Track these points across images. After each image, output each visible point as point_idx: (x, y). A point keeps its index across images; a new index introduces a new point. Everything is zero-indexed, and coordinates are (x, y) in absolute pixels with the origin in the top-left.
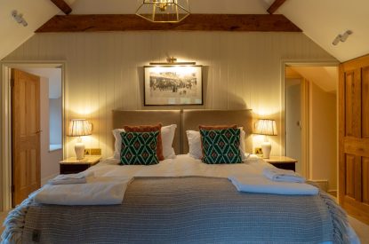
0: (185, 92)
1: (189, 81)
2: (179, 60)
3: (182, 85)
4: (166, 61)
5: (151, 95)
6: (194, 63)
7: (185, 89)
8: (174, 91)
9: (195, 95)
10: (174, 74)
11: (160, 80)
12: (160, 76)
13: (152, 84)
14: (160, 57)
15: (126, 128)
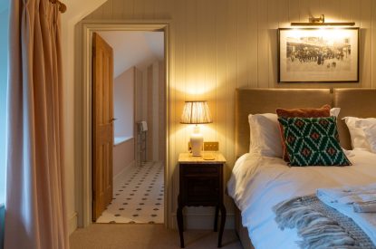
0: (334, 64)
1: (341, 50)
2: (327, 20)
3: (330, 54)
4: (308, 22)
5: (288, 69)
6: (353, 24)
7: (335, 60)
8: (319, 63)
9: (348, 69)
10: (321, 40)
11: (300, 47)
12: (300, 42)
13: (289, 52)
14: (299, 15)
15: (279, 112)
